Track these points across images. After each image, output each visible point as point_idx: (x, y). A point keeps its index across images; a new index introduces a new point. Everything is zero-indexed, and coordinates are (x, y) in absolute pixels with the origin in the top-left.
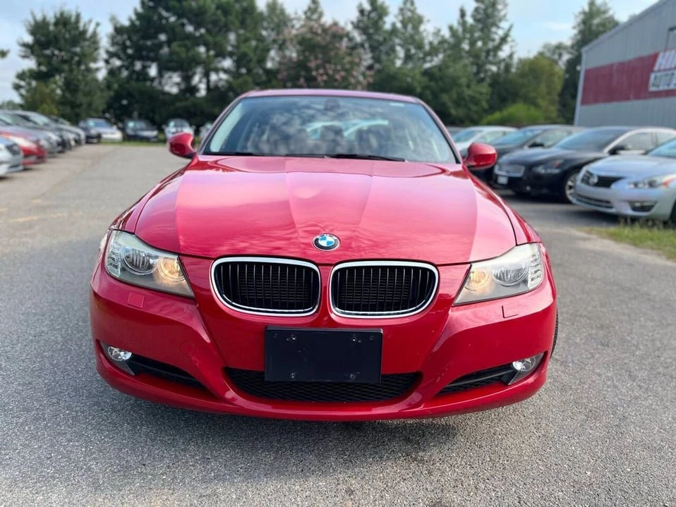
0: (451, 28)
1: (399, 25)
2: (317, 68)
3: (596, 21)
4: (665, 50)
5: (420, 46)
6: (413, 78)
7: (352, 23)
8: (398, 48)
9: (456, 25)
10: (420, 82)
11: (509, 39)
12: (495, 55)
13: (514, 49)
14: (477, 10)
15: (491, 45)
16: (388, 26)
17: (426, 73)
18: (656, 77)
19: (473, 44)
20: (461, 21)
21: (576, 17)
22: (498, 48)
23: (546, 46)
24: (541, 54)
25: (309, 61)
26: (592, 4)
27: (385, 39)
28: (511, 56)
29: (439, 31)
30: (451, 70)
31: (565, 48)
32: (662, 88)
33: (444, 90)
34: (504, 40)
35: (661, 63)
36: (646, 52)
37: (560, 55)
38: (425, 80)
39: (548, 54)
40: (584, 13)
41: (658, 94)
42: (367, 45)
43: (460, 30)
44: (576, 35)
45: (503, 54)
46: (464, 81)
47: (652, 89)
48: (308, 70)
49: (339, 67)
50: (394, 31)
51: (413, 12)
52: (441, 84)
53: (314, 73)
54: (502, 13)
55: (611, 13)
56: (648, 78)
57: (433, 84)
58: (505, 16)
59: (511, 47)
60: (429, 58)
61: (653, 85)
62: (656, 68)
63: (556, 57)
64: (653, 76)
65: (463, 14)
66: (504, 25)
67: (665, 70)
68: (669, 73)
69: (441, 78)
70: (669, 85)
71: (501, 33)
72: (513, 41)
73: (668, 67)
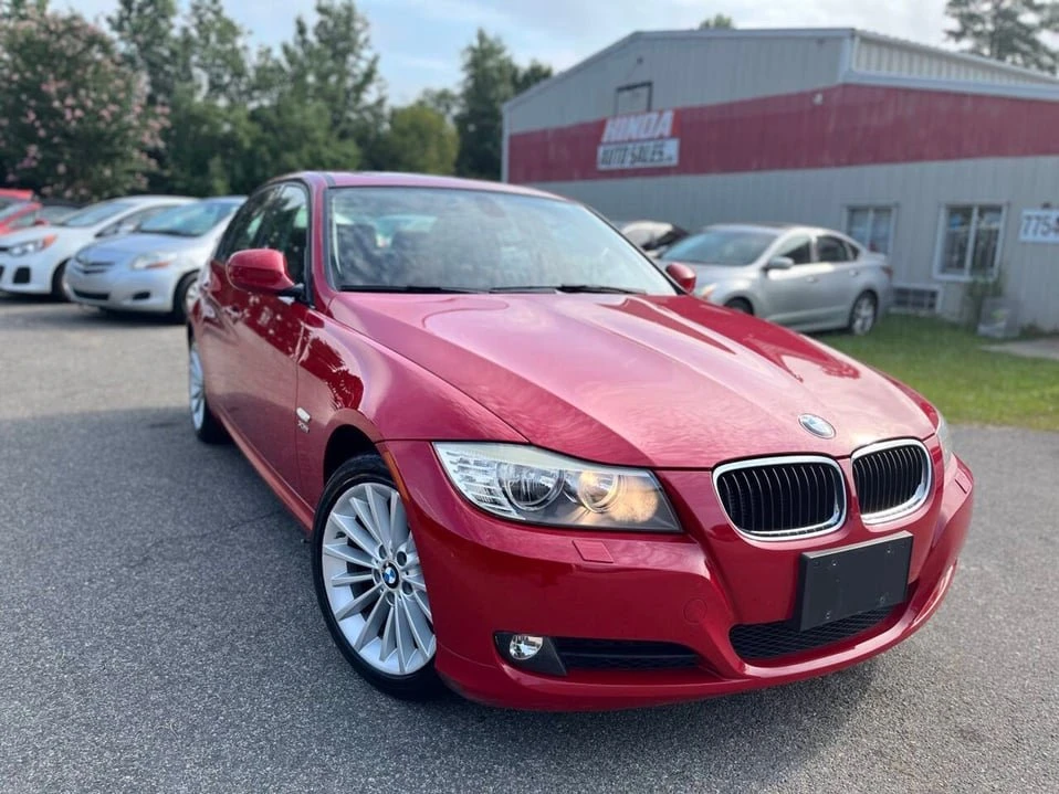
0: (286, 49)
1: (194, 32)
2: (62, 96)
3: (491, 63)
4: (615, 116)
5: (239, 73)
6: (235, 124)
7: (109, 20)
8: (197, 71)
9: (291, 44)
10: (248, 133)
11: (376, 77)
12: (358, 99)
13: (384, 93)
14: (322, 24)
15: (350, 83)
16: (175, 33)
17: (254, 116)
18: (605, 153)
19: (323, 77)
20: (299, 38)
21: (463, 53)
22: (360, 88)
23: (426, 93)
24: (421, 104)
25: (43, 80)
26: (482, 37)
27: (174, 53)
28: (380, 102)
29: (269, 51)
30: (297, 117)
31: (453, 98)
32: (615, 166)
33: (289, 148)
34: (369, 76)
35: (611, 132)
36: (590, 116)
37: (448, 108)
38: (256, 128)
39: (430, 104)
40: (473, 50)
41: (611, 174)
42: (140, 62)
43: (300, 52)
44: (466, 81)
45: (370, 97)
46: (320, 134)
47: (602, 167)
48: (44, 98)
49: (105, 97)
50: (187, 42)
51: (217, 13)
52: (282, 137)
53: (56, 104)
54: (362, 37)
55: (507, 54)
56: (595, 153)
57: (268, 135)
58: (367, 40)
59: (380, 89)
60: (256, 94)
61: (604, 162)
62: (605, 139)
63: (442, 109)
64: (601, 150)
65: (302, 30)
66: (367, 54)
67: (616, 143)
68: (623, 146)
69: (282, 127)
70: (623, 162)
71: (363, 65)
72: (381, 80)
73: (620, 138)
